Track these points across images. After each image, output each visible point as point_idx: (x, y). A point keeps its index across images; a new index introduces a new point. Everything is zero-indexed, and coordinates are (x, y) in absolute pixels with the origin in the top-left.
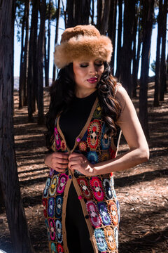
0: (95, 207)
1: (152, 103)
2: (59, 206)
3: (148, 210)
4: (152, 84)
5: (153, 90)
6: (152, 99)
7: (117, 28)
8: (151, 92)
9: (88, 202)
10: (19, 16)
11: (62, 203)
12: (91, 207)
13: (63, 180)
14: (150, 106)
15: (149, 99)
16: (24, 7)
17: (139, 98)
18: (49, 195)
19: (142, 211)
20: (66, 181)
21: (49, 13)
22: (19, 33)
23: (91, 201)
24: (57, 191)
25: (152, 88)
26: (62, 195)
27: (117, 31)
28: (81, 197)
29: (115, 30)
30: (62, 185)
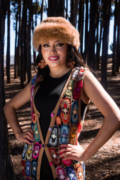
0: (63, 171)
1: (110, 74)
2: (35, 169)
3: (107, 157)
4: (111, 59)
5: (111, 64)
6: (111, 71)
7: (85, 19)
8: (110, 65)
9: (58, 167)
10: (14, 12)
11: (37, 166)
12: (60, 171)
13: (37, 148)
14: (109, 76)
15: (108, 71)
16: (17, 6)
17: (101, 70)
18: (27, 159)
19: (103, 157)
20: (40, 149)
21: (36, 10)
22: (14, 24)
23: (60, 167)
24: (32, 156)
25: (110, 63)
26: (37, 160)
27: (85, 22)
28: (52, 163)
29: (83, 21)
30: (37, 152)
